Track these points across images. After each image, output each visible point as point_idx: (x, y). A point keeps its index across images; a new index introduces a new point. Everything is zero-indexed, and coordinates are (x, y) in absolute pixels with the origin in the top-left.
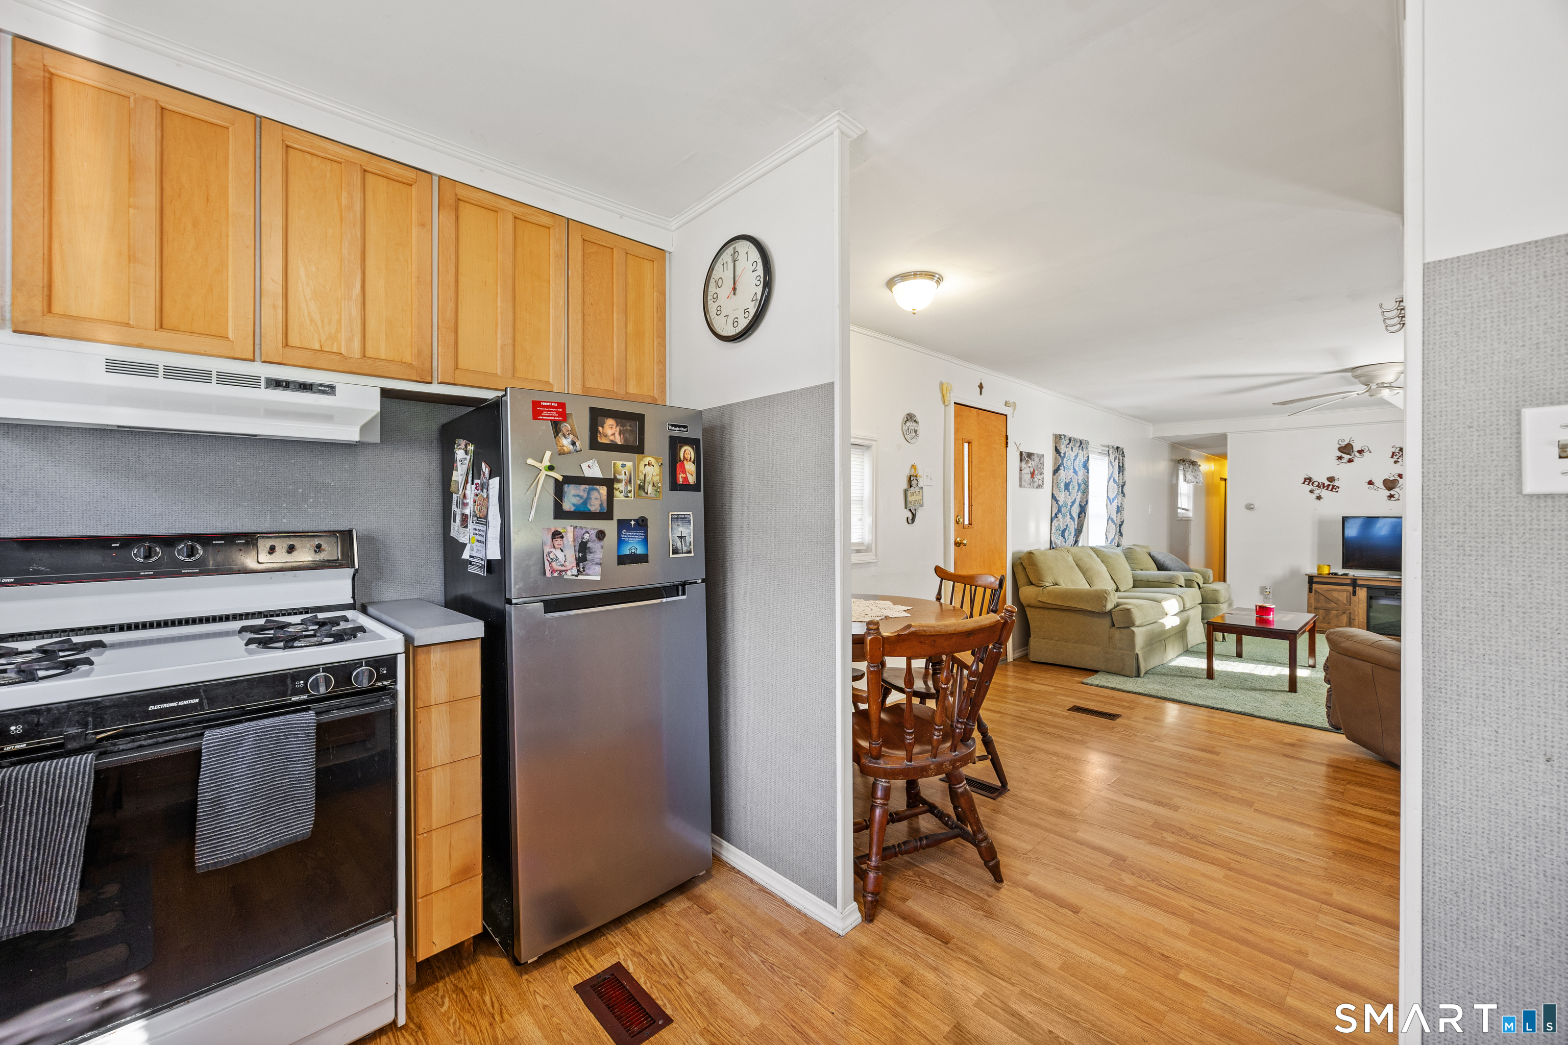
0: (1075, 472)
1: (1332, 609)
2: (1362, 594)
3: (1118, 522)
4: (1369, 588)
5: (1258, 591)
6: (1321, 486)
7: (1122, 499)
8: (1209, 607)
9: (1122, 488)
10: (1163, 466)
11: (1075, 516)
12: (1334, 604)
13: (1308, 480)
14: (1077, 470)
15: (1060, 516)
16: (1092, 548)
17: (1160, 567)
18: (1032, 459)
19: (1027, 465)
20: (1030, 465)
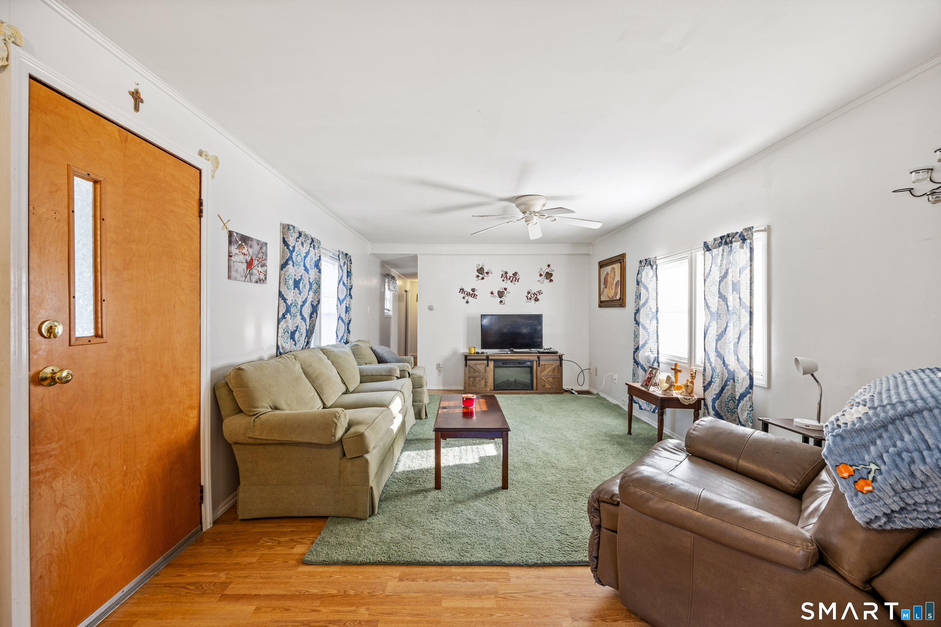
0: (306, 270)
1: (477, 377)
2: (491, 364)
3: (347, 321)
4: (495, 361)
5: (435, 366)
6: (468, 294)
7: (350, 301)
8: (416, 391)
9: (350, 291)
10: (375, 281)
11: (307, 315)
12: (478, 373)
13: (462, 290)
14: (308, 267)
15: (288, 316)
16: (323, 350)
17: (381, 360)
18: (249, 245)
19: (241, 251)
20: (245, 251)
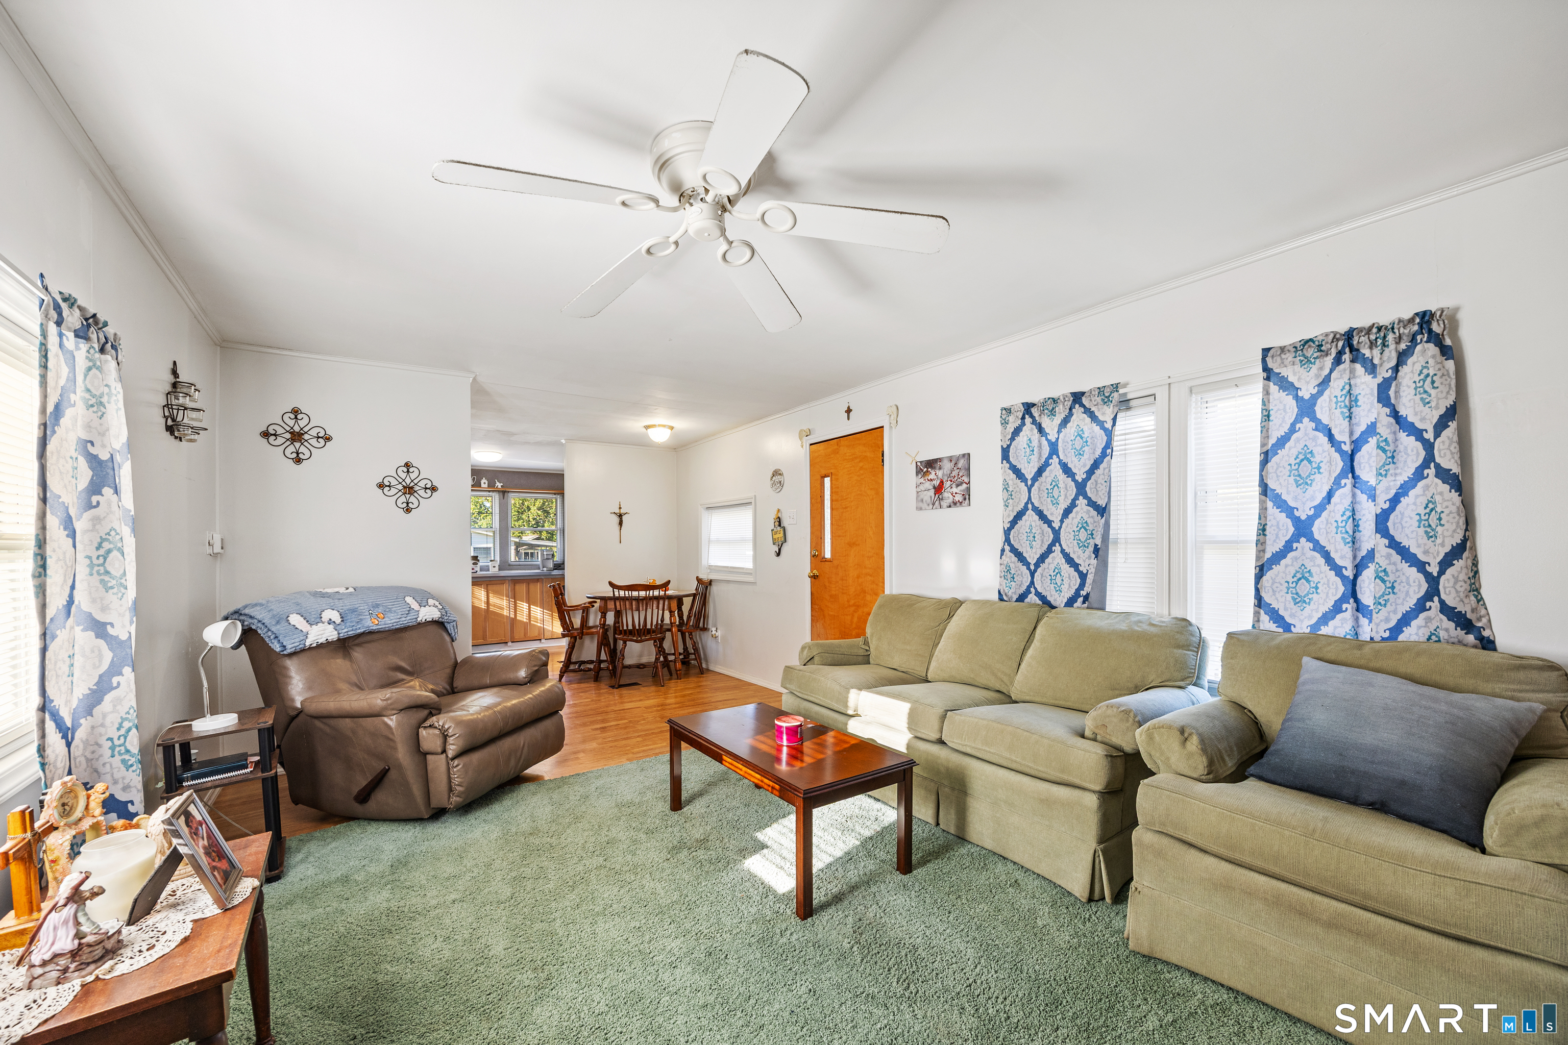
18: (938, 468)
19: (926, 478)
20: (932, 476)
